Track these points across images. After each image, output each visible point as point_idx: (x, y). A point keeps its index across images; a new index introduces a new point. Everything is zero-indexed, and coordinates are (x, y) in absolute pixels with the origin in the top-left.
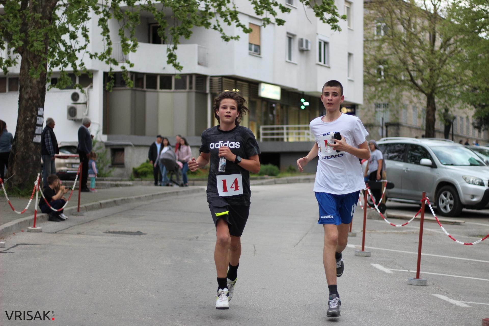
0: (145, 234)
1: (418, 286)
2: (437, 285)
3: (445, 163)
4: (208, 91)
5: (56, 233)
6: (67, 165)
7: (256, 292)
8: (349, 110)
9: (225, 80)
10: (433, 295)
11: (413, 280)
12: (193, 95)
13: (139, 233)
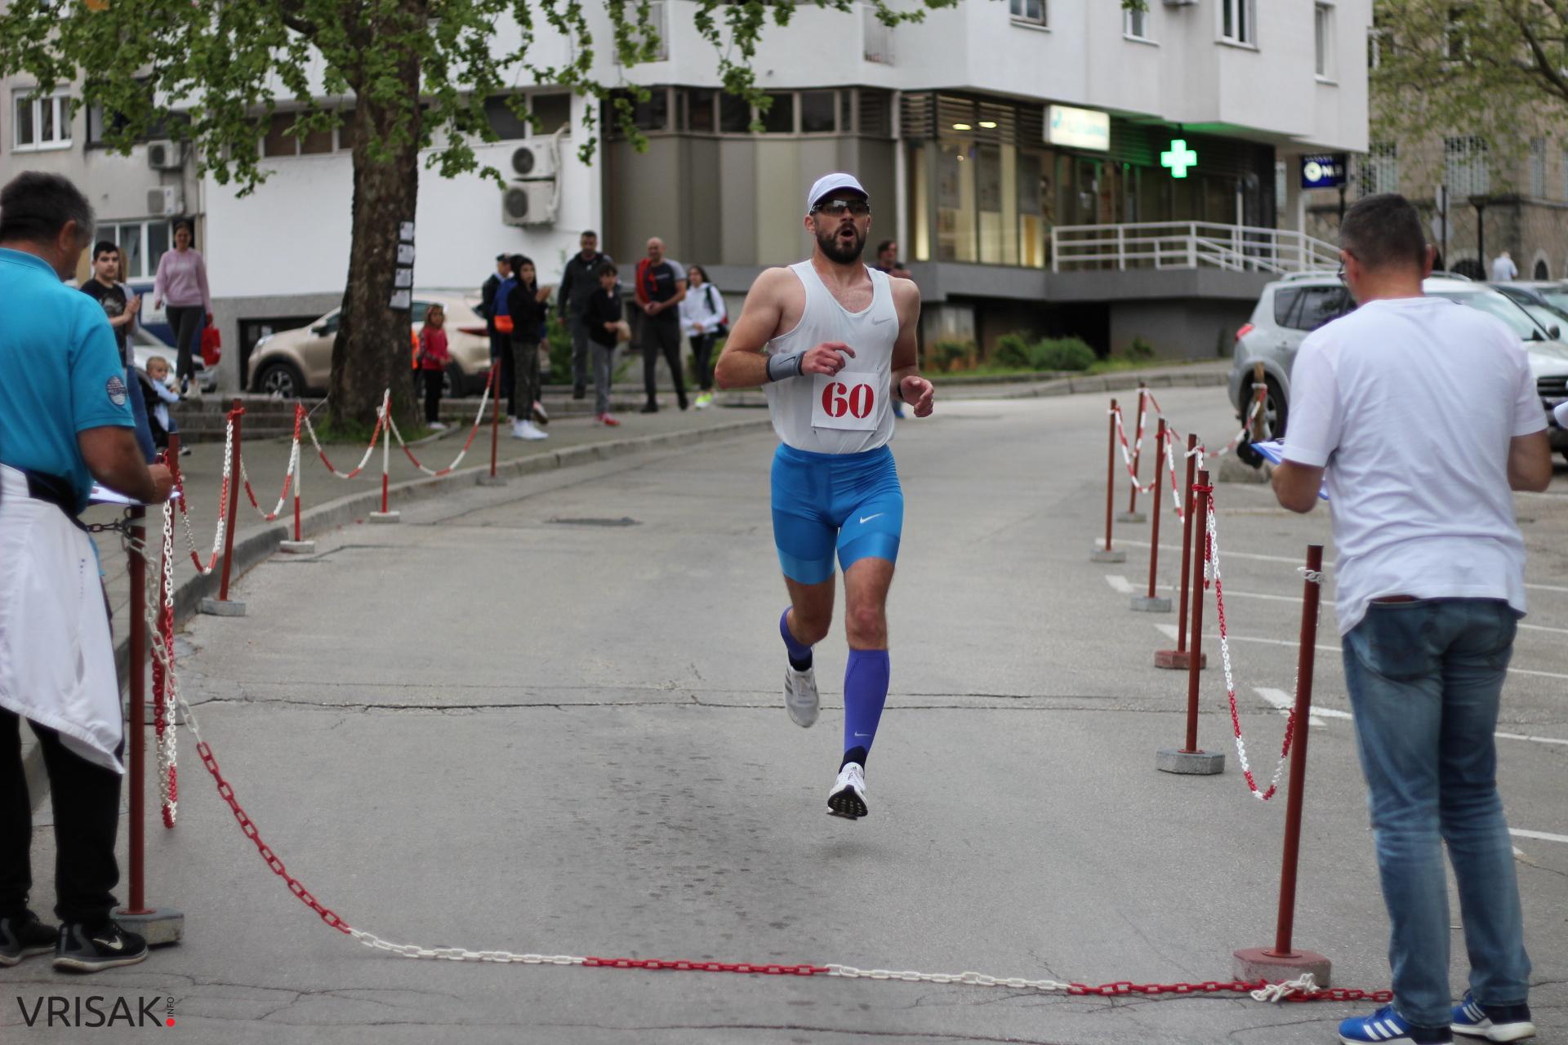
0: (639, 523)
1: (1150, 612)
4: (896, 134)
5: (434, 524)
8: (1328, 171)
9: (943, 102)
12: (853, 145)
13: (626, 522)
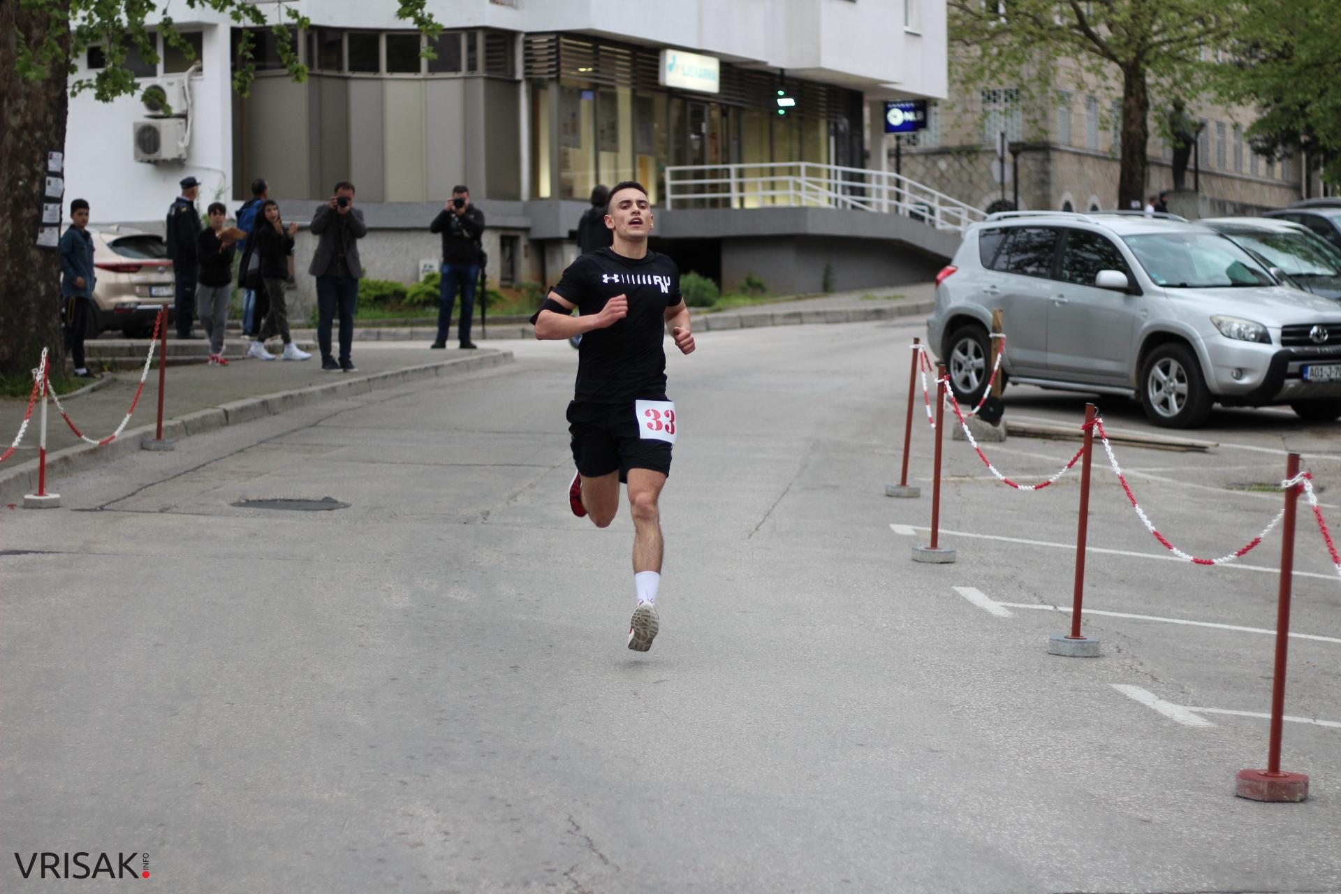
0: (346, 506)
1: (1076, 659)
2: (1127, 652)
3: (1163, 282)
4: (519, 75)
5: (102, 508)
6: (138, 289)
7: (636, 694)
8: (910, 116)
9: (566, 44)
10: (1115, 686)
11: (1065, 642)
12: (479, 86)
13: (329, 504)
